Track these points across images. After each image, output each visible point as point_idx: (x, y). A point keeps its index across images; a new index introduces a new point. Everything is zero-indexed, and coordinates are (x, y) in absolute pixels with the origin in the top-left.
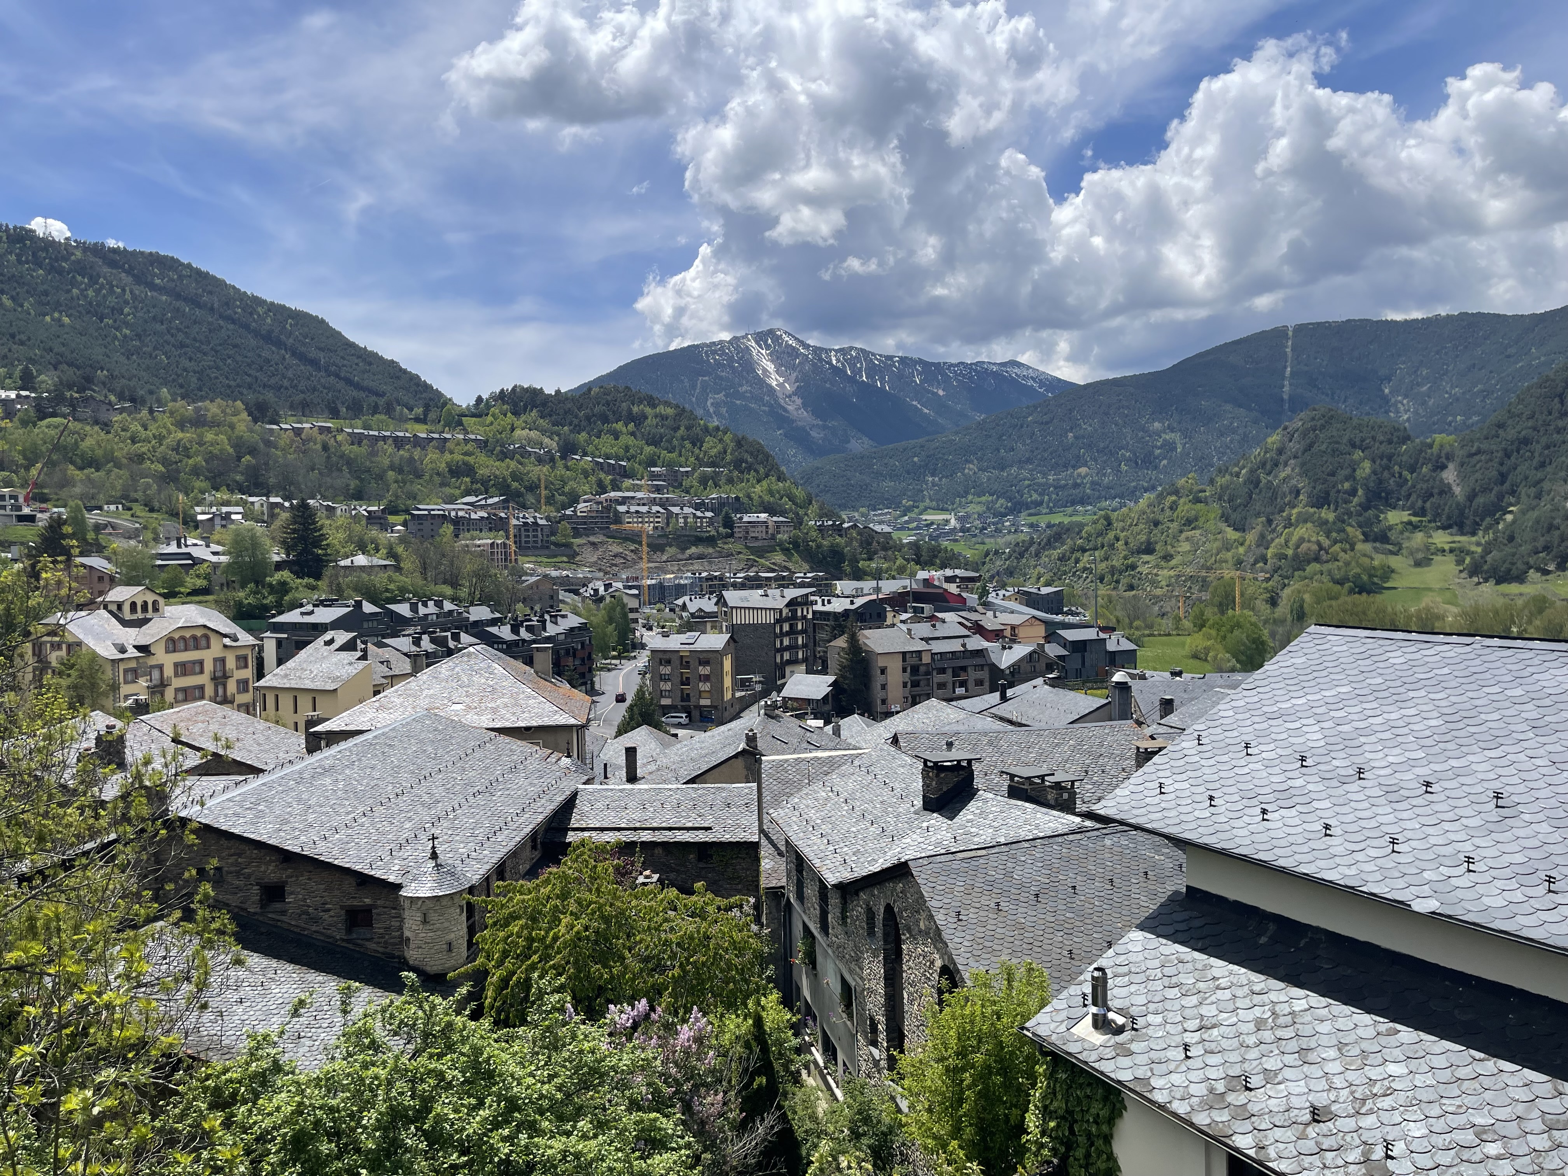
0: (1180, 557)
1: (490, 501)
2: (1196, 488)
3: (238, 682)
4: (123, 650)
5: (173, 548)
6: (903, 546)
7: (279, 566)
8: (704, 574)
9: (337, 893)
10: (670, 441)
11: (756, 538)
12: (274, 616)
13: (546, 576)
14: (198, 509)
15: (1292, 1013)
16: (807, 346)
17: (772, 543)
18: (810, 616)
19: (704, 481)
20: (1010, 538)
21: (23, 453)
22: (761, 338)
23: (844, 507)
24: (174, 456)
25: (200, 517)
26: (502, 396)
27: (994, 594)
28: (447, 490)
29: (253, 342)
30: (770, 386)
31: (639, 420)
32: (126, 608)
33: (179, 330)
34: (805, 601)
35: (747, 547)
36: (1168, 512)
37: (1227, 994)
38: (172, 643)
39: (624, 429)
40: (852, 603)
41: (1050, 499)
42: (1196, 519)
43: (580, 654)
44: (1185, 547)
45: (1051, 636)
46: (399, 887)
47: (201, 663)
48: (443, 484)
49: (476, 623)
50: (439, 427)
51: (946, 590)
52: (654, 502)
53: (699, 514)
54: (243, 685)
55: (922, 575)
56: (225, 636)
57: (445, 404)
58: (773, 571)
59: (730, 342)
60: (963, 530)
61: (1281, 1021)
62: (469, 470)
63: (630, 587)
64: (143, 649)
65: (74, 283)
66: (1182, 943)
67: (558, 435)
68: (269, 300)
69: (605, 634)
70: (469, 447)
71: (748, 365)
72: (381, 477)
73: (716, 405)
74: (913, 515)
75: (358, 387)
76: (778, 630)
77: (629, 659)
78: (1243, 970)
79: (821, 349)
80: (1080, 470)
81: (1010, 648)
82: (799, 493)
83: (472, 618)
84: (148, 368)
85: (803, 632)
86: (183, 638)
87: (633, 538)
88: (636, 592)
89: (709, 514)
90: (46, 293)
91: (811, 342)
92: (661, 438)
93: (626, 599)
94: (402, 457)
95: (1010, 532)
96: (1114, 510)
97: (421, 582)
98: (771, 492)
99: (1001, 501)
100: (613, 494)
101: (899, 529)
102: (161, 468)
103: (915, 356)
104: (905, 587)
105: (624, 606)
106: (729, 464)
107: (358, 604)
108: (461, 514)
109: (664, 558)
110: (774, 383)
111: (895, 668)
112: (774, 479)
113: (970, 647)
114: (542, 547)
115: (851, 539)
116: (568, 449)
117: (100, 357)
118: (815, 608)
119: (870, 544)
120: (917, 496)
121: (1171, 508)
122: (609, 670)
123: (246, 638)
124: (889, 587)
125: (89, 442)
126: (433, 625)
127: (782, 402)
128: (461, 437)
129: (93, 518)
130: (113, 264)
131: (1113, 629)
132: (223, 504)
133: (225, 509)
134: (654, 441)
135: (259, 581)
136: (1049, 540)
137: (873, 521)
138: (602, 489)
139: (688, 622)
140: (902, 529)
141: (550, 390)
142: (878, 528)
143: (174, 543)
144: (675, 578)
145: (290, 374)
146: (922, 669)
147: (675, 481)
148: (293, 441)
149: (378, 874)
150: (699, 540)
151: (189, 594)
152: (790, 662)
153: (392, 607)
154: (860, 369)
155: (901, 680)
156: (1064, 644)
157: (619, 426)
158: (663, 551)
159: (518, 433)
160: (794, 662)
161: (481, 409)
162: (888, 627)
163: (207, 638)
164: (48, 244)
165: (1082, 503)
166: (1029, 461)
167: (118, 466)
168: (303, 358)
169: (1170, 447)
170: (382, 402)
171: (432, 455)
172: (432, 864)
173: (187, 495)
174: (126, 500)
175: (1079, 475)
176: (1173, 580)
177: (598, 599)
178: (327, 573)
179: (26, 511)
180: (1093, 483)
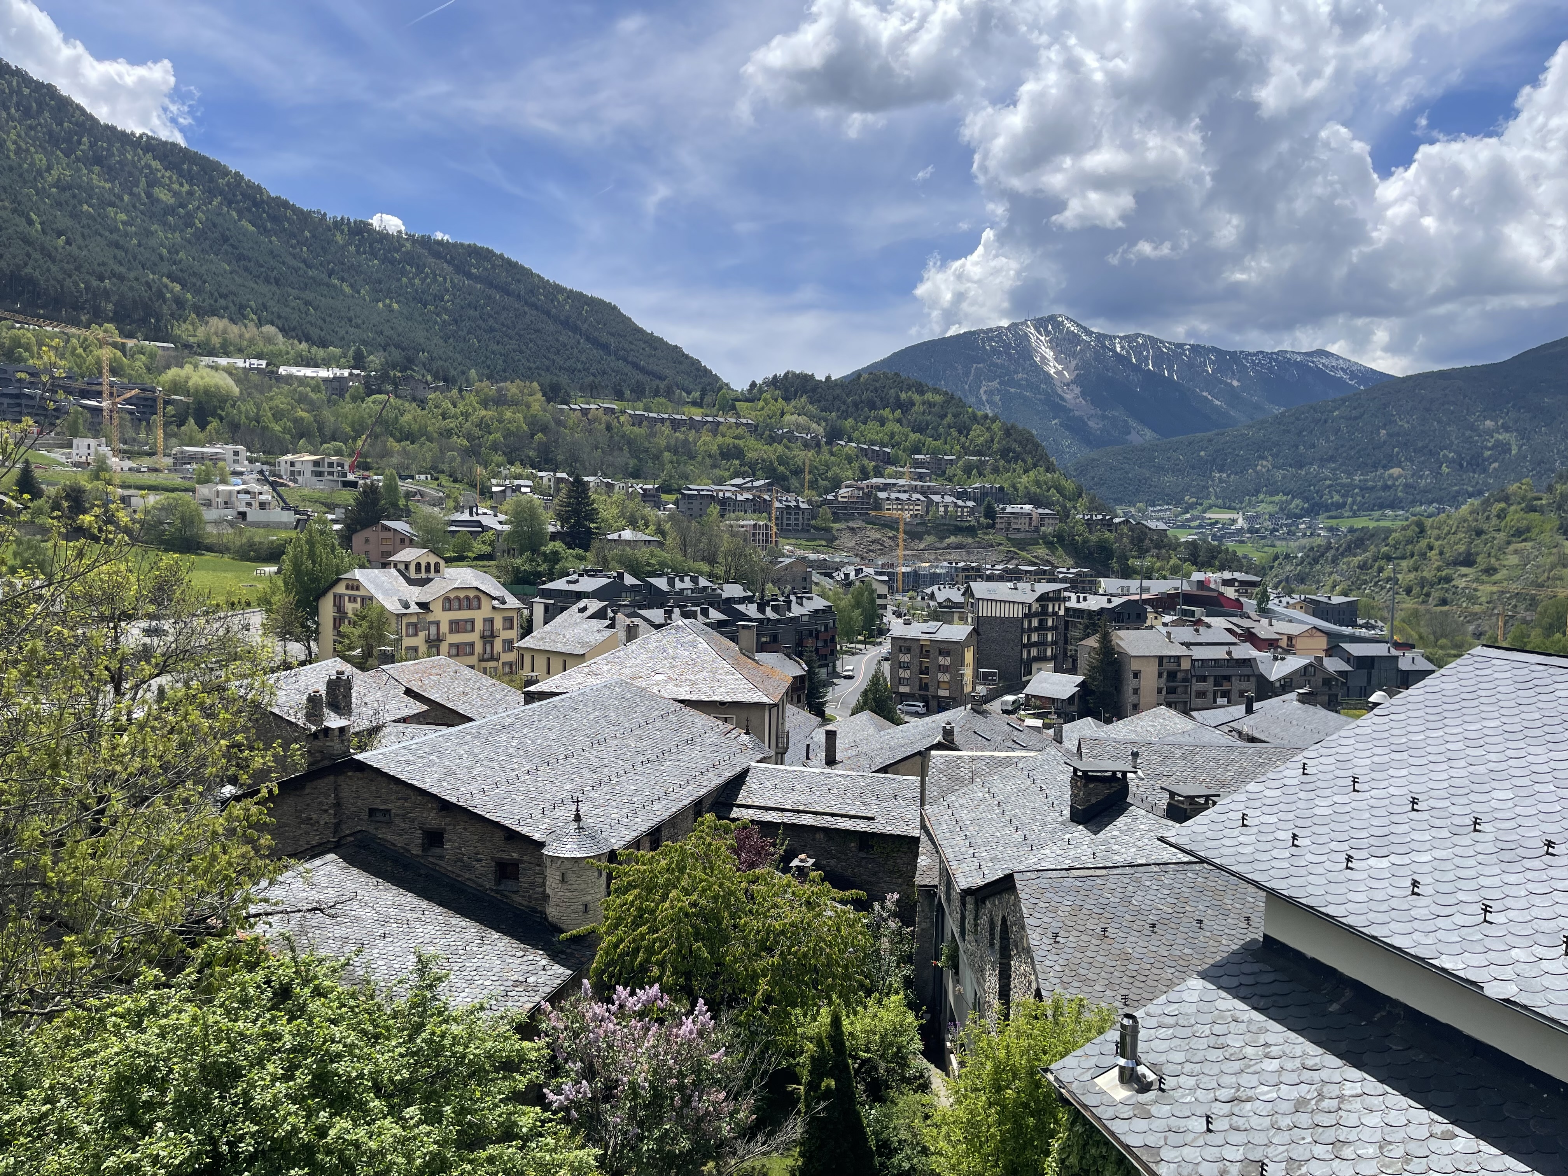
0: (1505, 572)
1: (757, 484)
2: (1530, 495)
3: (504, 641)
4: (407, 606)
5: (466, 516)
6: (1179, 545)
7: (554, 536)
8: (961, 565)
9: (488, 844)
10: (936, 429)
11: (1018, 530)
12: (544, 583)
13: (804, 559)
14: (494, 481)
15: (1341, 1098)
16: (1089, 333)
17: (1036, 535)
18: (1062, 613)
19: (968, 470)
20: (1305, 541)
21: (352, 426)
22: (1040, 324)
23: (1119, 501)
24: (477, 432)
25: (495, 489)
26: (774, 382)
27: (1276, 601)
28: (717, 472)
29: (552, 327)
30: (1048, 374)
31: (905, 407)
32: (412, 568)
33: (490, 316)
34: (1057, 597)
35: (1009, 539)
36: (1494, 521)
37: (1274, 1065)
38: (449, 603)
39: (891, 417)
40: (1109, 601)
41: (1354, 503)
42: (1528, 529)
43: (822, 636)
44: (1513, 560)
45: (1333, 650)
46: (542, 845)
47: (472, 622)
48: (715, 466)
49: (728, 599)
50: (714, 411)
51: (1222, 594)
52: (915, 489)
53: (960, 503)
54: (508, 645)
55: (1197, 576)
56: (495, 599)
57: (721, 388)
58: (1034, 564)
59: (1008, 328)
60: (1251, 531)
61: (1326, 1104)
62: (738, 453)
63: (881, 574)
64: (423, 606)
65: (403, 273)
66: (1243, 999)
67: (826, 420)
68: (569, 287)
69: (851, 619)
70: (740, 431)
71: (1025, 351)
72: (657, 457)
73: (990, 393)
74: (1195, 513)
75: (642, 370)
76: (1026, 625)
77: (874, 644)
78: (1301, 1039)
79: (1105, 336)
80: (1392, 471)
81: (1283, 659)
82: (1069, 485)
83: (725, 595)
84: (462, 350)
85: (1053, 628)
86: (458, 598)
87: (891, 525)
88: (886, 578)
89: (971, 504)
90: (380, 282)
91: (1095, 330)
92: (928, 424)
93: (875, 585)
94: (677, 439)
95: (1304, 535)
96: (1429, 516)
97: (679, 557)
98: (1038, 483)
99: (1297, 501)
100: (874, 480)
101: (1178, 527)
102: (465, 442)
103: (1208, 344)
104: (1176, 589)
105: (873, 591)
106: (996, 452)
107: (620, 576)
108: (728, 495)
109: (922, 546)
110: (1052, 371)
111: (1149, 673)
112: (1042, 469)
113: (1235, 656)
114: (803, 530)
115: (1122, 535)
116: (834, 435)
117: (422, 341)
118: (1068, 604)
119: (1142, 541)
120: (1202, 493)
121: (1498, 516)
122: (853, 654)
123: (513, 602)
124: (1159, 587)
125: (407, 417)
126: (687, 599)
127: (1060, 391)
128: (733, 420)
129: (405, 486)
130: (437, 255)
131: (1412, 647)
132: (515, 478)
133: (516, 482)
134: (919, 429)
135: (534, 550)
136: (1349, 546)
137: (1151, 518)
138: (865, 475)
139: (935, 611)
140: (1183, 527)
141: (820, 377)
142: (1152, 524)
143: (467, 511)
144: (931, 567)
145: (583, 358)
146: (1180, 676)
147: (939, 469)
148: (580, 421)
149: (524, 830)
150: (959, 530)
151: (475, 559)
152: (1037, 659)
153: (652, 580)
154: (1147, 357)
155: (1156, 686)
156: (1348, 658)
157: (886, 413)
158: (921, 539)
159: (787, 418)
160: (1042, 659)
161: (754, 393)
162: (1147, 628)
163: (479, 599)
164: (383, 236)
165: (1392, 507)
166: (1332, 459)
167: (431, 440)
168: (596, 343)
169: (1504, 448)
170: (662, 385)
171: (706, 437)
172: (574, 825)
173: (486, 468)
174: (434, 471)
175: (1391, 476)
176: (1495, 597)
177: (847, 583)
178: (595, 544)
179: (351, 477)
180: (1407, 486)
